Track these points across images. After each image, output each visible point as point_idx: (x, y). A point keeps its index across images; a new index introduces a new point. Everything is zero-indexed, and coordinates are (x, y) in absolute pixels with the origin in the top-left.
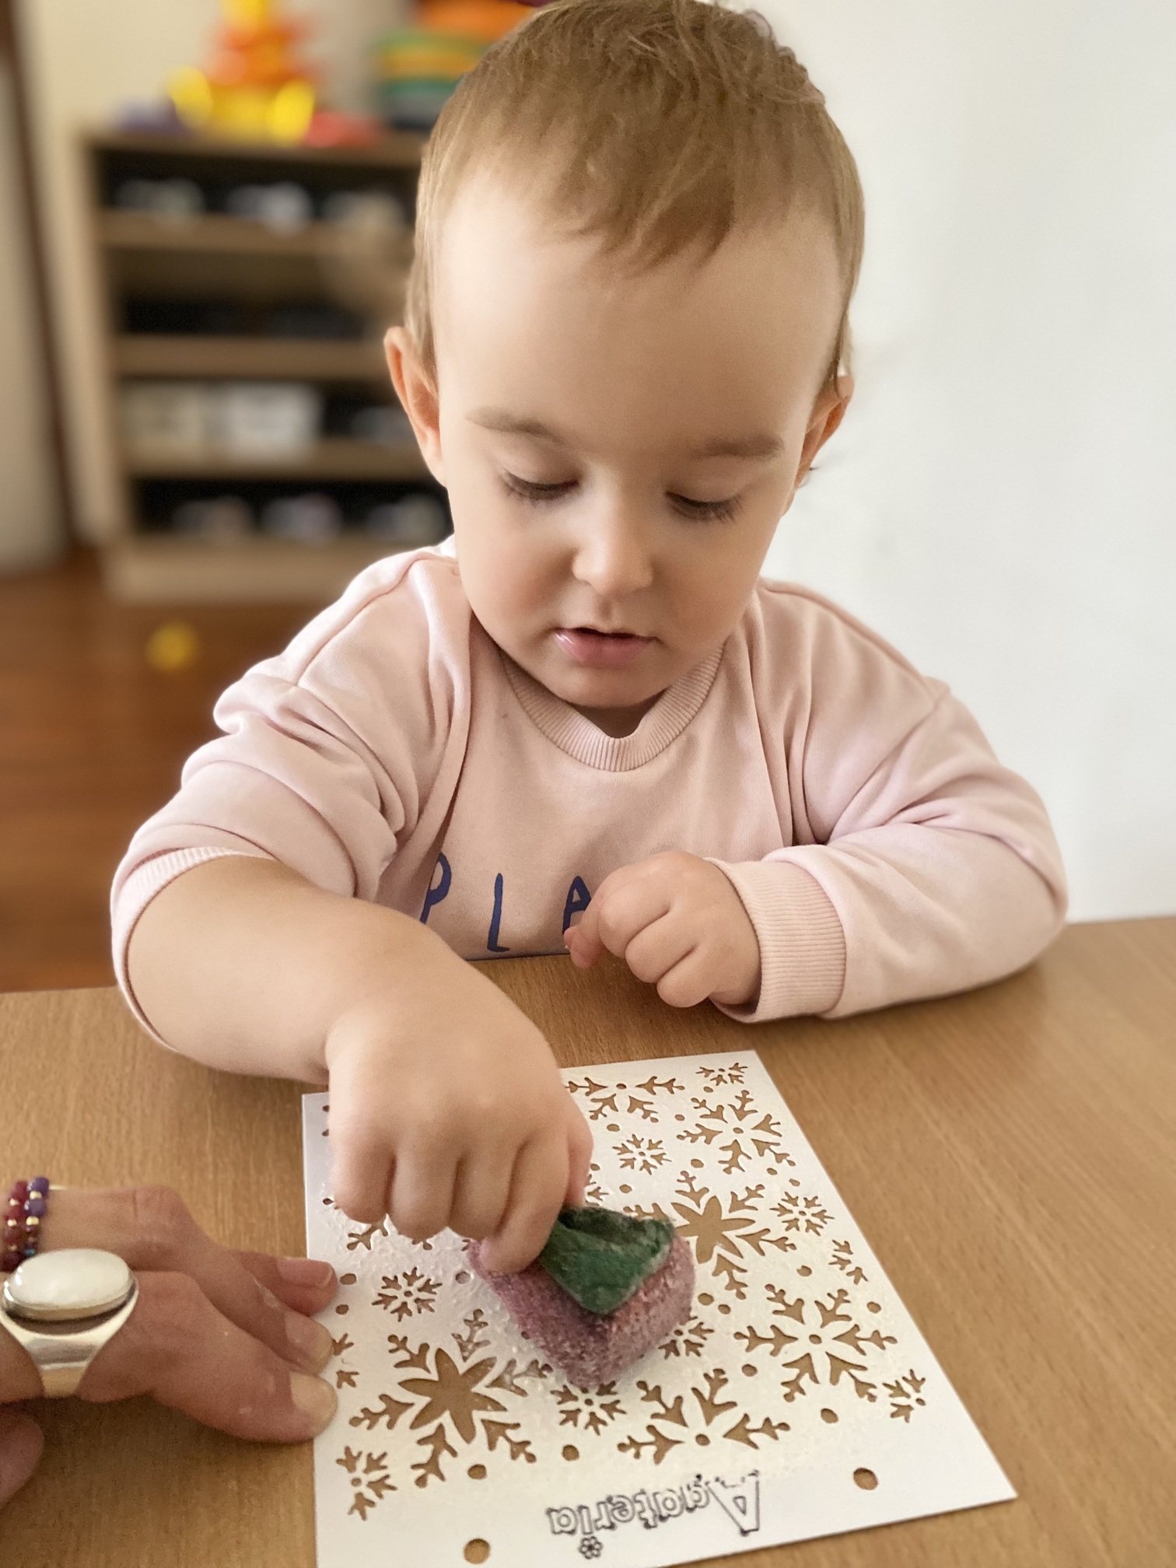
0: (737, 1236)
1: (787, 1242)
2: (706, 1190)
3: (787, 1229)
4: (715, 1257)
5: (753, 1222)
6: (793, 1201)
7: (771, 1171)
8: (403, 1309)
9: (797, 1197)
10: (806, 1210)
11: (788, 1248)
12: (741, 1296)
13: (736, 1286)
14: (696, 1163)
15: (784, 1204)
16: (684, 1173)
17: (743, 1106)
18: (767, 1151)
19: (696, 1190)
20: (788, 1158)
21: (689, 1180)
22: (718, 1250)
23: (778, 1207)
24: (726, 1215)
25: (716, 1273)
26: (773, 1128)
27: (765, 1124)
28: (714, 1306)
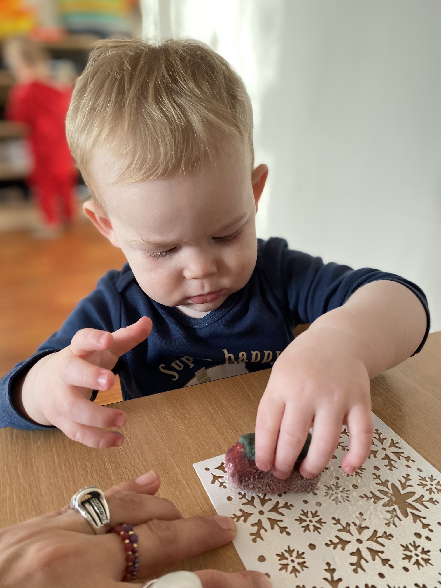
0: (413, 501)
1: (434, 500)
2: (387, 481)
3: (430, 494)
4: (410, 514)
5: (414, 493)
6: (424, 479)
7: (408, 466)
8: (294, 570)
9: (425, 477)
10: (432, 483)
11: (436, 503)
12: (431, 531)
13: (425, 526)
14: (377, 468)
15: (422, 481)
16: (374, 474)
17: (379, 437)
18: (400, 457)
19: (384, 482)
20: (410, 459)
21: (378, 477)
22: (409, 510)
23: (420, 483)
24: (402, 492)
25: (415, 522)
26: (397, 445)
27: (393, 444)
28: (423, 539)
